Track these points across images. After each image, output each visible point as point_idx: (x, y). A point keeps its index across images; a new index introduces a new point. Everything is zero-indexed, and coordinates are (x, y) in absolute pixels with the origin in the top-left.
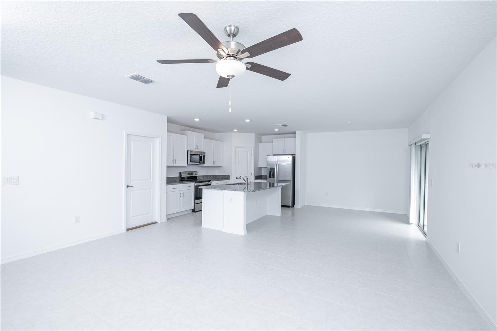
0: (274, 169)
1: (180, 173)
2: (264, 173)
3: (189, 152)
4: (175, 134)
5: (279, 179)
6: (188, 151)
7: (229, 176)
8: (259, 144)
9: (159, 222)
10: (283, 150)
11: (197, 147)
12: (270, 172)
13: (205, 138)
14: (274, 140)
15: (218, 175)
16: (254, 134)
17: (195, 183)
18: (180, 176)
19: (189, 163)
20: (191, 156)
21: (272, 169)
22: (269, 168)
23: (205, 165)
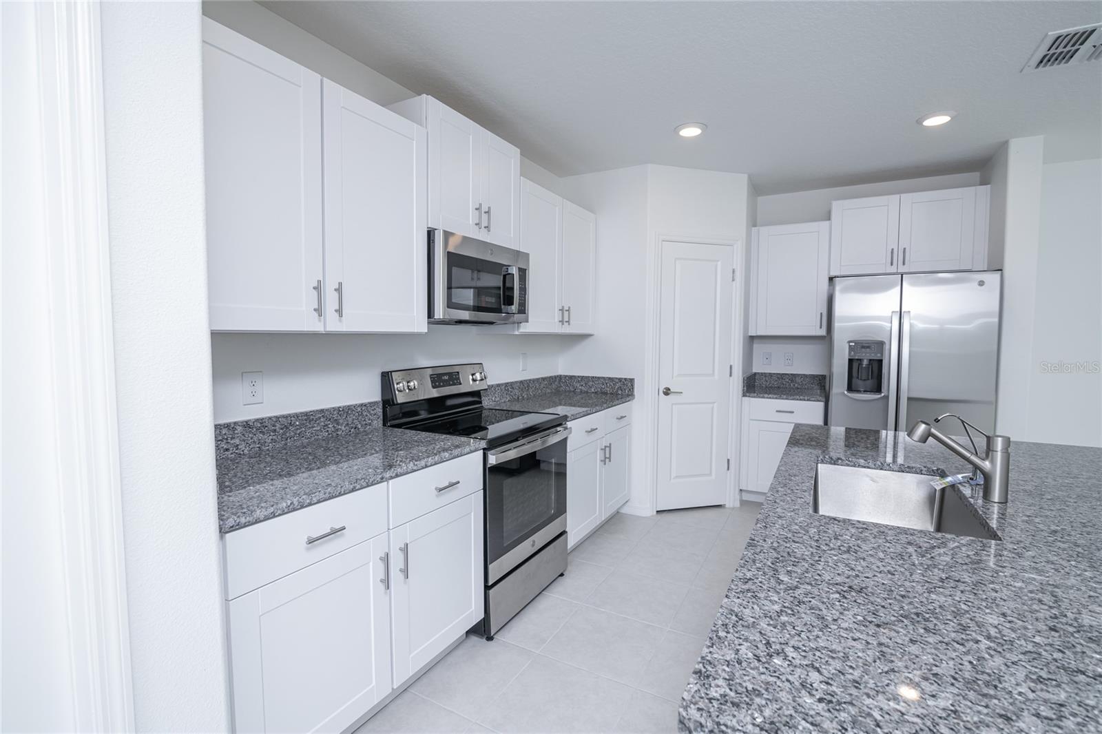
0: (883, 346)
1: (386, 378)
3: (441, 235)
4: (325, 80)
5: (916, 394)
7: (632, 380)
8: (753, 228)
10: (892, 253)
11: (485, 214)
12: (853, 361)
13: (524, 172)
14: (837, 206)
17: (485, 450)
18: (388, 401)
19: (439, 313)
20: (454, 270)
21: (863, 347)
22: (849, 342)
23: (525, 328)
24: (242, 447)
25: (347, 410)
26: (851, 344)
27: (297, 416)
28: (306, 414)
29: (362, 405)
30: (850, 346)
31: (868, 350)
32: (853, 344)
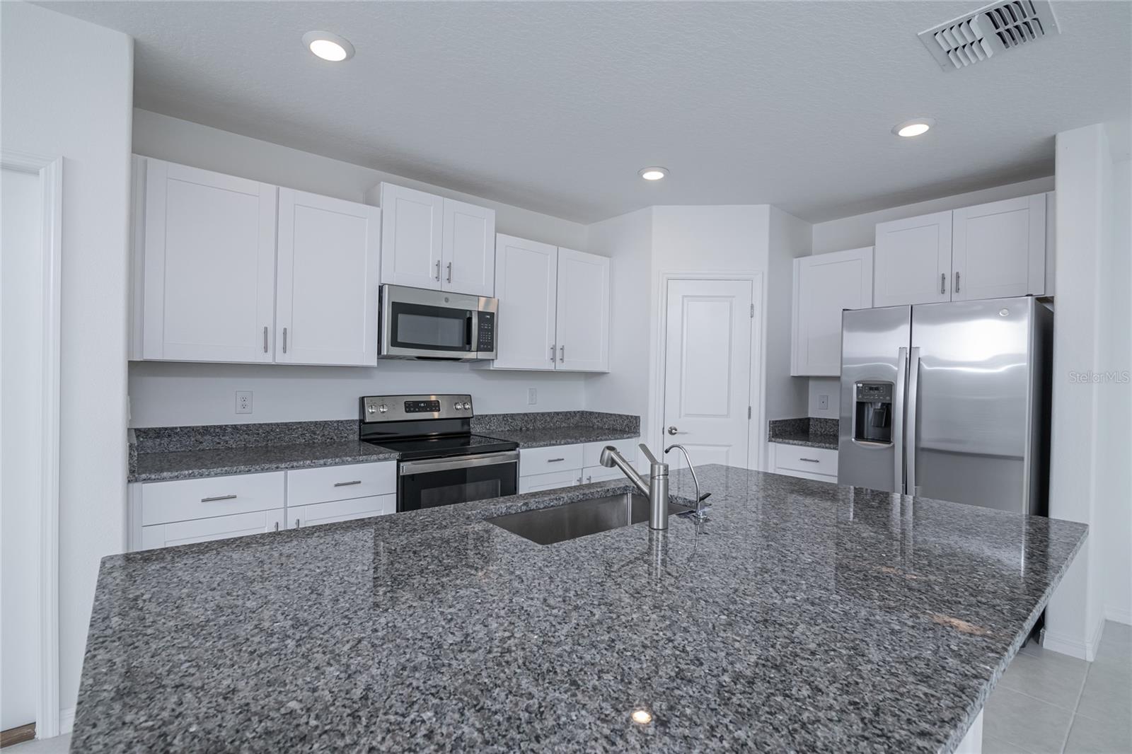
0: (889, 388)
1: (362, 399)
2: (819, 408)
3: (386, 289)
4: (282, 189)
5: (924, 444)
6: (381, 289)
7: (637, 418)
8: (795, 260)
9: (50, 735)
10: (943, 278)
11: (445, 270)
12: (861, 406)
13: (498, 230)
14: (883, 228)
15: (591, 413)
16: (765, 208)
17: (399, 461)
18: (362, 420)
19: (384, 352)
20: (400, 316)
21: (871, 389)
22: (857, 383)
23: (497, 365)
24: (231, 442)
25: (325, 424)
26: (859, 385)
27: (277, 425)
28: (286, 424)
29: (338, 422)
30: (858, 387)
31: (876, 392)
32: (861, 385)
